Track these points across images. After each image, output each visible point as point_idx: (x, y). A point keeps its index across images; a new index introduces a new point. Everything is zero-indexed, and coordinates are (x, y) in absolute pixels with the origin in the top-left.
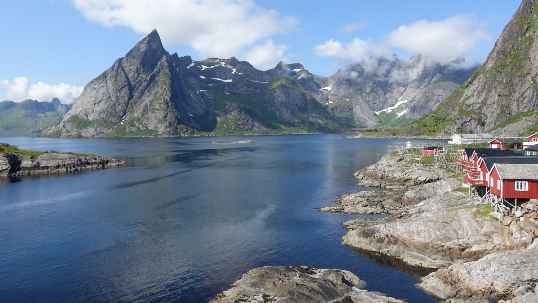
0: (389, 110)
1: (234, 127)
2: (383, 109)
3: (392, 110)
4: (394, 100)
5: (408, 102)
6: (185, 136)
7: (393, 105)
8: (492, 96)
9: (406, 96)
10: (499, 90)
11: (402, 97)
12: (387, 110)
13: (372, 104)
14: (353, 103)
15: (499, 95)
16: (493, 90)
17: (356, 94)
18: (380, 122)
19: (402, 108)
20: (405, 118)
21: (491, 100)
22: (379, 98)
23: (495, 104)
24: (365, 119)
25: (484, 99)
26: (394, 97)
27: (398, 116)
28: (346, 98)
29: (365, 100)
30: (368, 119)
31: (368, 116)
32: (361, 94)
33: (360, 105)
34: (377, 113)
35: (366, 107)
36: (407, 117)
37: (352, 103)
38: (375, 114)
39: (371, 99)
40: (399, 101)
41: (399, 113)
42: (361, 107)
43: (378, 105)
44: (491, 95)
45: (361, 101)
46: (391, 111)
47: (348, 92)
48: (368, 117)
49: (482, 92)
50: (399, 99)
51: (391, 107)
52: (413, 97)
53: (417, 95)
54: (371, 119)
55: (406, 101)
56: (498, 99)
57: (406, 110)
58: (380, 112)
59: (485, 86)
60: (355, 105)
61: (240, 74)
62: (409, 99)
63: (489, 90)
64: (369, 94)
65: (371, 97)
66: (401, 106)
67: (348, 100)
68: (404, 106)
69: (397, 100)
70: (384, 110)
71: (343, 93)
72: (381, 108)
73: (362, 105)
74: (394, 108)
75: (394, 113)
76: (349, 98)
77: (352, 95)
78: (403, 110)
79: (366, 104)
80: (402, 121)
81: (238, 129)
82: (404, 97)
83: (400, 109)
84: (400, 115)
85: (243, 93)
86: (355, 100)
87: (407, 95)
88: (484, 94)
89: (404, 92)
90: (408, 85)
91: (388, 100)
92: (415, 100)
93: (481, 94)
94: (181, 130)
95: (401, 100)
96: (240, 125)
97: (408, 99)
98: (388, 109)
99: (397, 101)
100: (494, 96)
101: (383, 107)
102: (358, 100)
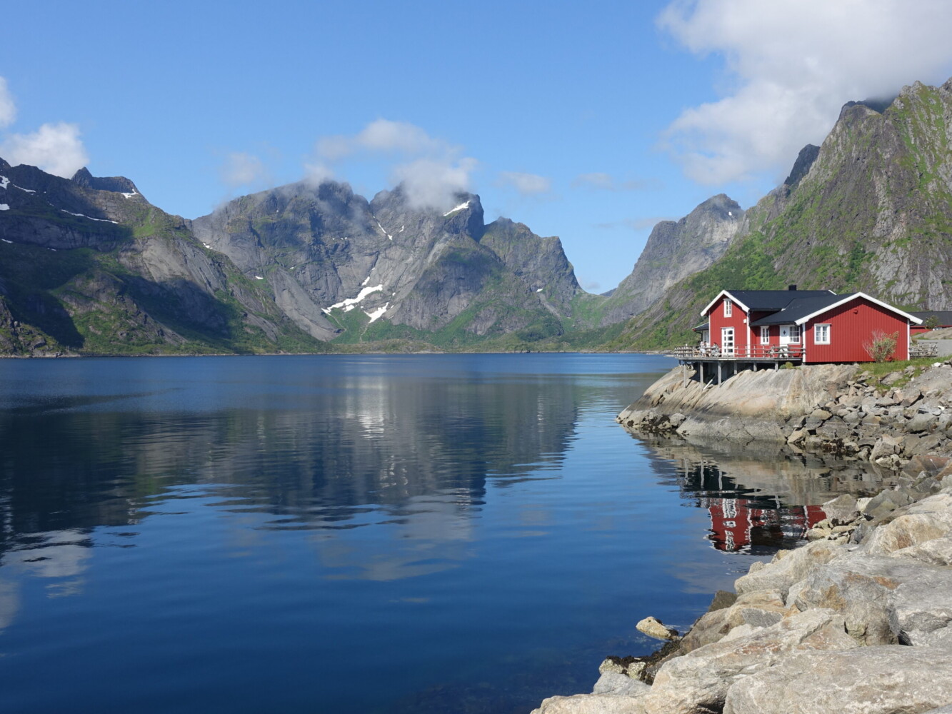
0: (349, 304)
1: (125, 335)
2: (335, 304)
3: (354, 304)
4: (355, 284)
5: (386, 290)
6: (47, 356)
7: (355, 296)
8: (933, 282)
9: (377, 277)
10: (941, 273)
11: (368, 278)
12: (344, 306)
13: (312, 291)
14: (272, 287)
15: (943, 282)
16: (931, 273)
17: (276, 265)
18: (338, 332)
19: (374, 302)
20: (391, 325)
21: (934, 289)
22: (324, 277)
23: (943, 296)
24: (306, 323)
25: (921, 287)
26: (354, 277)
27: (370, 319)
28: (255, 274)
29: (298, 281)
30: (310, 324)
31: (310, 318)
32: (285, 266)
33: (289, 292)
34: (326, 311)
35: (302, 298)
36: (396, 322)
37: (269, 285)
38: (323, 313)
39: (308, 279)
40: (365, 286)
41: (371, 313)
42: (293, 296)
43: (325, 293)
44: (930, 280)
45: (290, 281)
46: (352, 307)
47: (258, 260)
48: (311, 321)
49: (914, 274)
50: (364, 281)
51: (350, 298)
52: (395, 279)
53: (403, 275)
54: (317, 324)
55: (380, 288)
56: (944, 287)
57: (385, 308)
58: (329, 308)
59: (916, 266)
60: (278, 291)
61: (27, 191)
62: (387, 283)
63: (924, 273)
64: (303, 267)
65: (308, 274)
66: (372, 298)
67: (259, 278)
68: (378, 297)
69: (360, 285)
70: (338, 305)
71: (245, 261)
72: (330, 299)
73: (293, 290)
74: (357, 300)
75: (359, 313)
76: (261, 274)
77: (266, 268)
78: (377, 307)
79: (301, 290)
80: (386, 331)
81: (135, 340)
82: (374, 277)
83: (371, 303)
84: (375, 316)
85: (52, 244)
86: (277, 280)
87: (380, 275)
88: (918, 279)
89: (372, 267)
90: (379, 254)
91: (343, 282)
92: (399, 285)
93: (912, 278)
94: (30, 338)
95: (369, 285)
96: (133, 329)
97: (383, 284)
98: (344, 302)
99: (360, 288)
100: (935, 282)
101: (334, 297)
102: (282, 279)
